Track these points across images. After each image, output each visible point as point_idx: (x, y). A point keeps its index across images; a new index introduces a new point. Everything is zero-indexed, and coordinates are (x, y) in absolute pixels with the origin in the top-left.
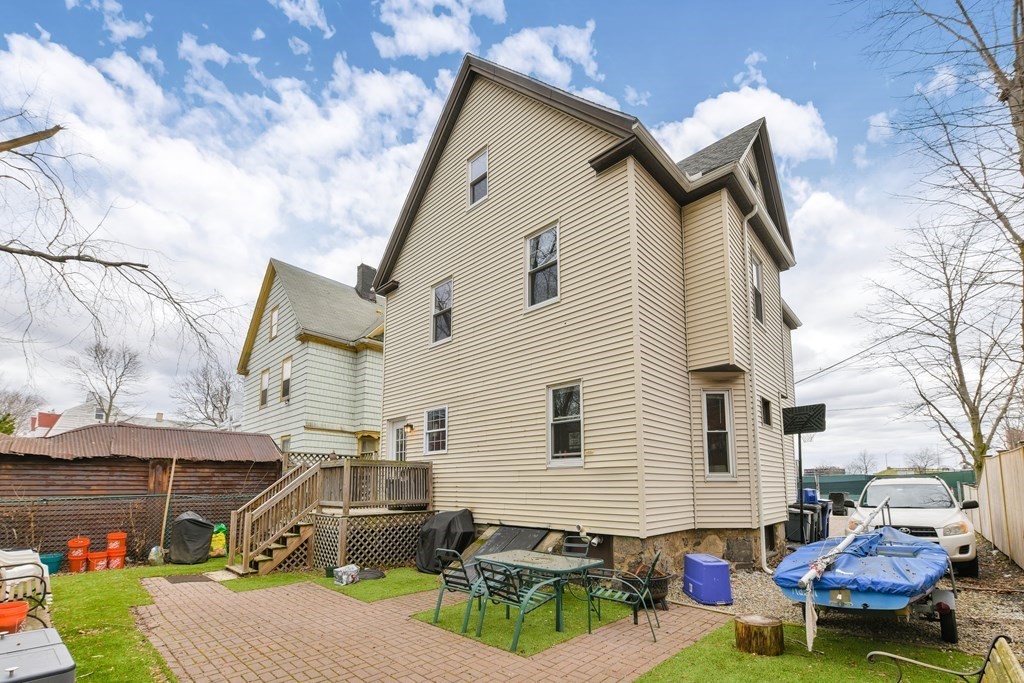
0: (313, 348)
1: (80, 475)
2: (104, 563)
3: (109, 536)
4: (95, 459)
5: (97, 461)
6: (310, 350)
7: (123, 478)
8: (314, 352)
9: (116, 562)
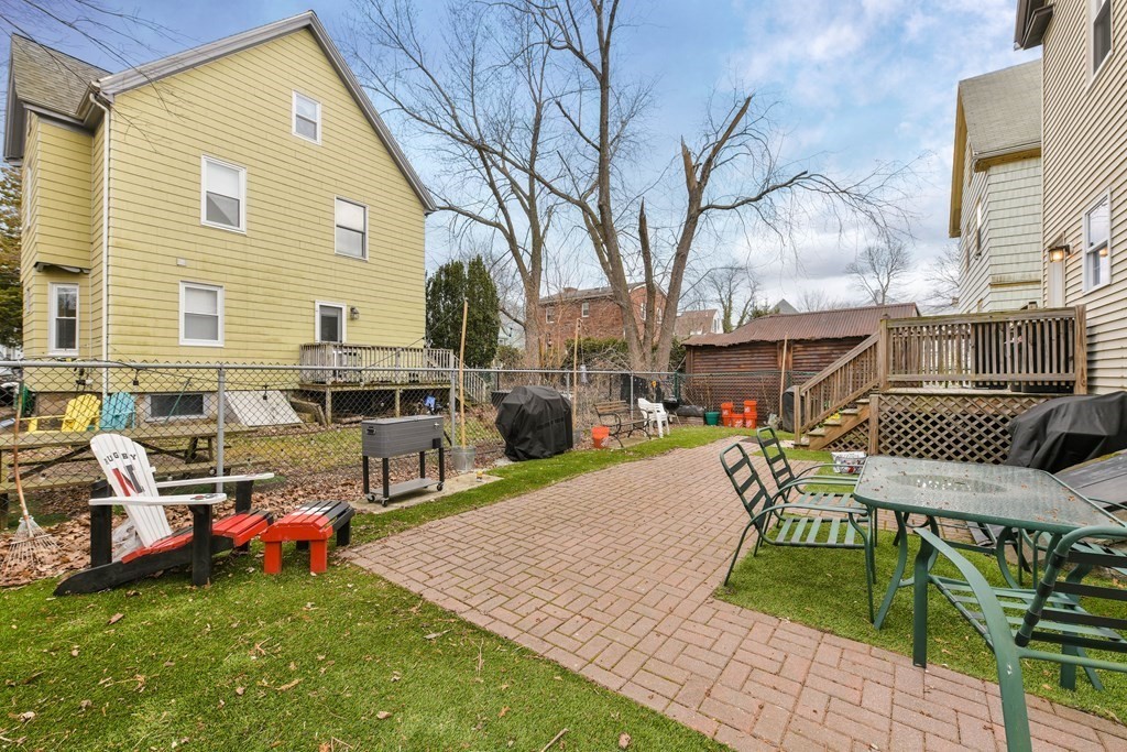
0: (998, 174)
1: (734, 357)
2: (741, 422)
3: (745, 403)
4: (741, 344)
5: (742, 346)
6: (993, 179)
7: (761, 358)
8: (1002, 177)
9: (749, 423)
